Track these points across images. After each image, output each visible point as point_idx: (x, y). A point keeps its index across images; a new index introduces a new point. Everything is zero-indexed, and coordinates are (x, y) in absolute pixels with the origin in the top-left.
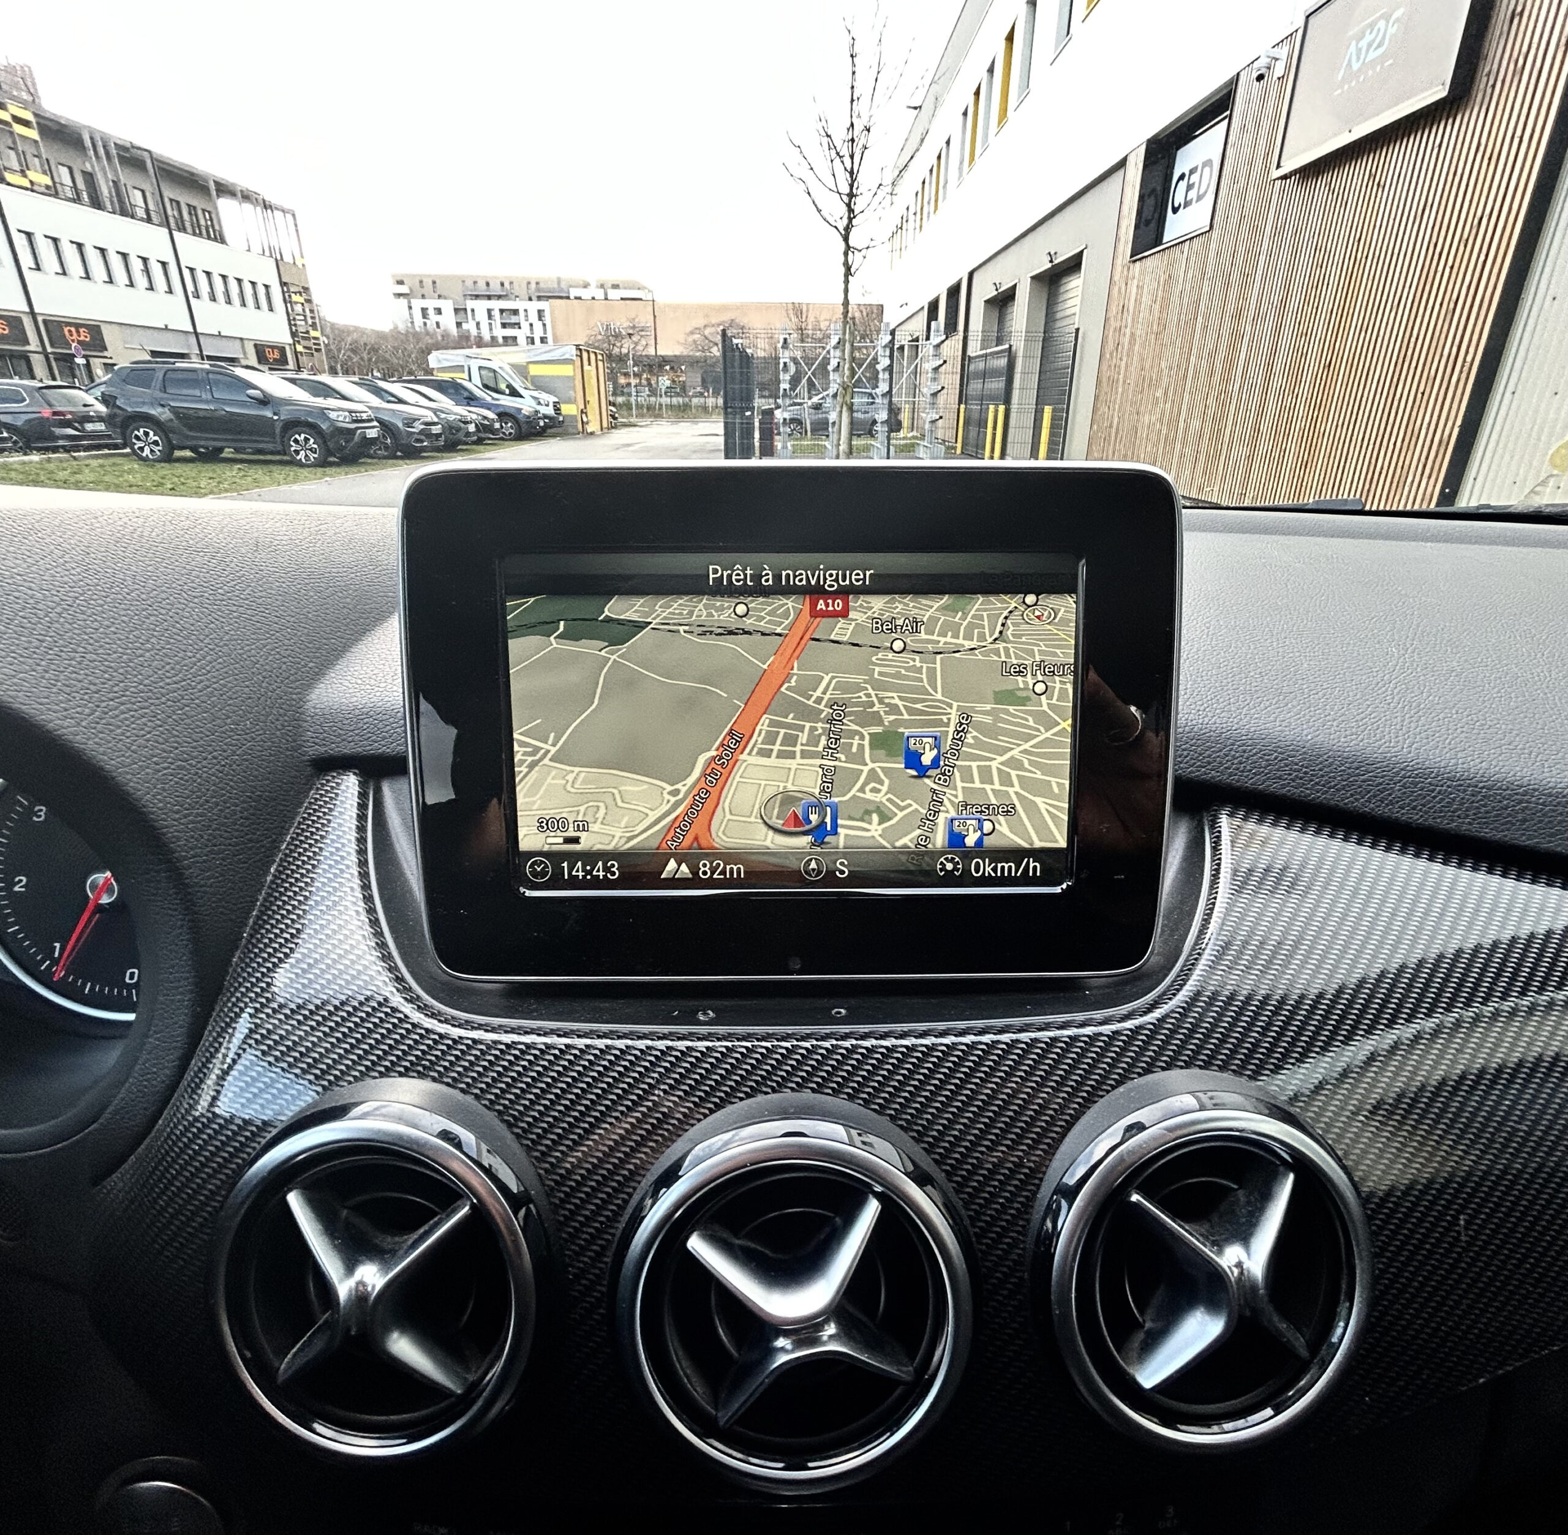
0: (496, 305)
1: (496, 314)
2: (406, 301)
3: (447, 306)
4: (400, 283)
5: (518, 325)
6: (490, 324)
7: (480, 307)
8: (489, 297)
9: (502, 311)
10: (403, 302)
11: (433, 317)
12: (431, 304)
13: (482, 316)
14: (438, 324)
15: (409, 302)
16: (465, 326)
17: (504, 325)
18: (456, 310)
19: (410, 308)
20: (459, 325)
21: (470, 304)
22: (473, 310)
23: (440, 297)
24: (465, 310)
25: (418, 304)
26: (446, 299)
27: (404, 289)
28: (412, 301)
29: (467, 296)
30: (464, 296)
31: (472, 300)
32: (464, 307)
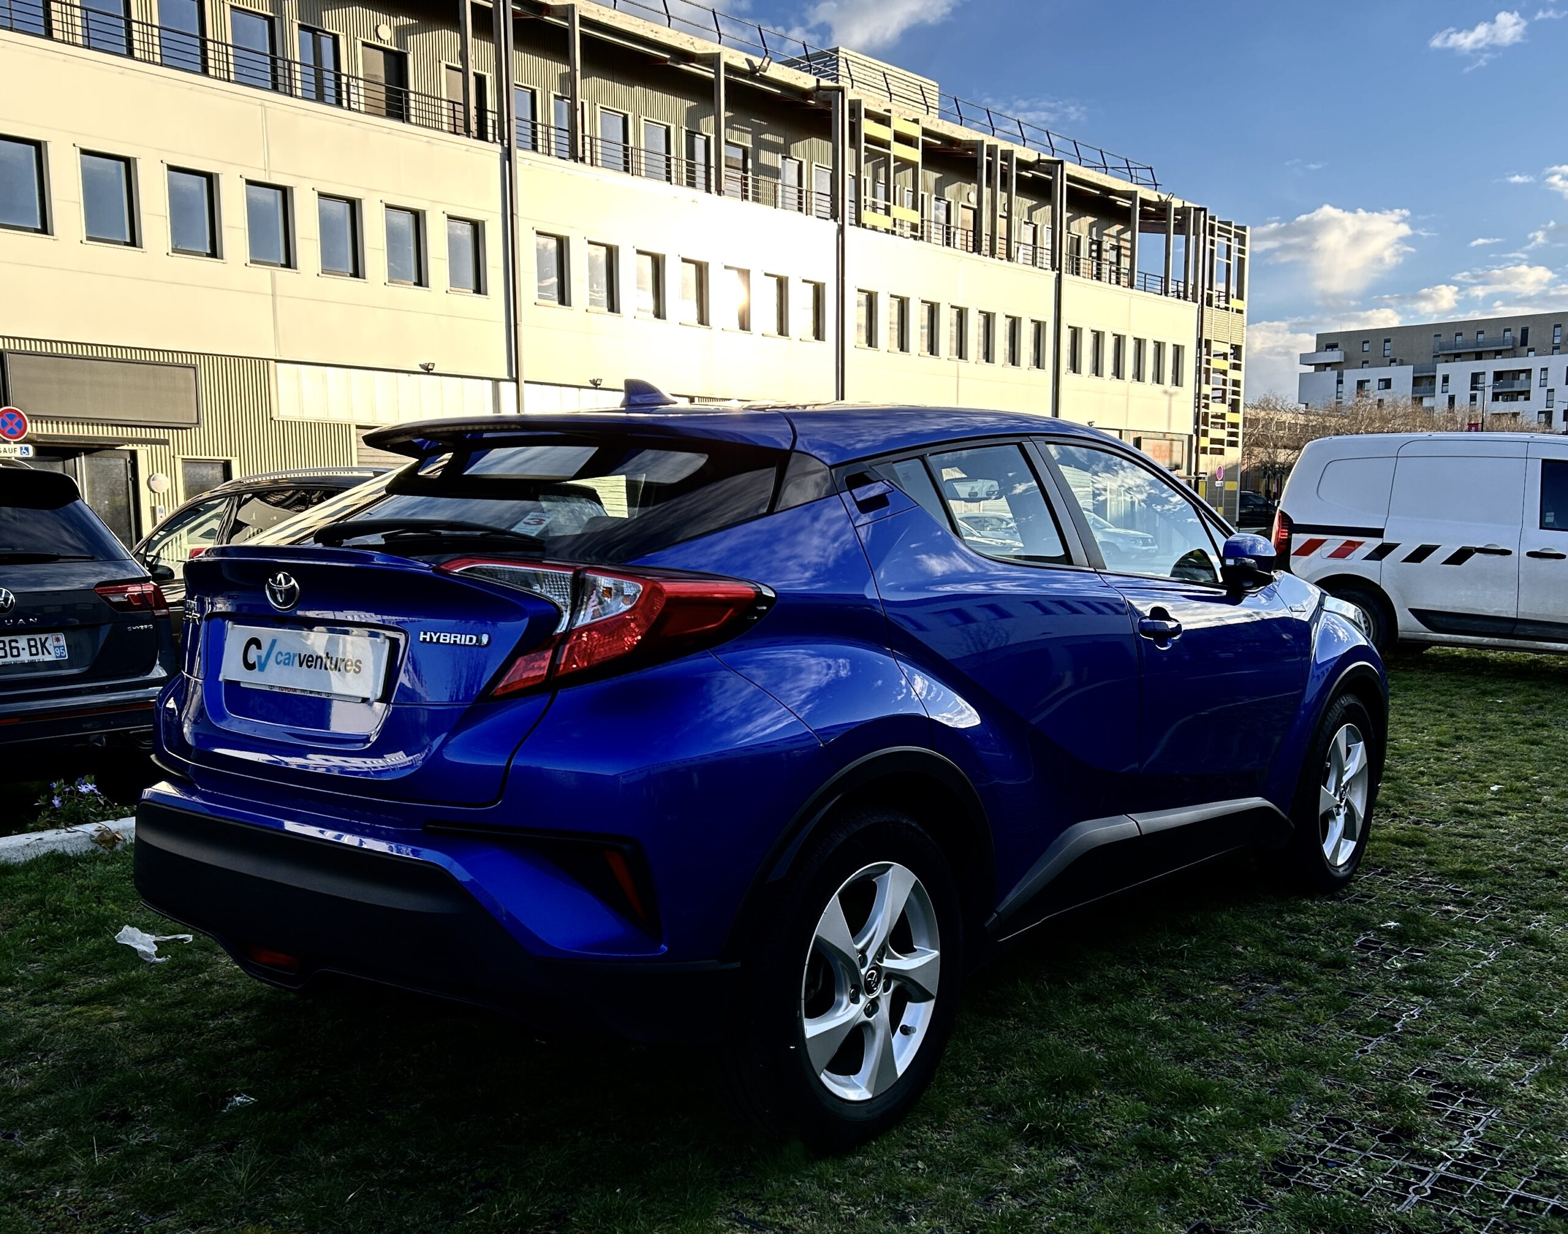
0: (1490, 366)
1: (1489, 379)
2: (1335, 372)
3: (1403, 375)
4: (1332, 347)
5: (1526, 395)
6: (1473, 398)
7: (1460, 372)
8: (1479, 356)
9: (1498, 375)
10: (1332, 375)
12: (1373, 375)
13: (1460, 386)
14: (1380, 402)
15: (1340, 375)
16: (1426, 402)
17: (1495, 397)
18: (1416, 381)
19: (1340, 382)
20: (1417, 402)
21: (1442, 369)
22: (1446, 379)
23: (1391, 363)
24: (1434, 377)
25: (1351, 376)
26: (1402, 363)
27: (1335, 356)
28: (1345, 372)
29: (1438, 356)
30: (1434, 357)
31: (1447, 362)
32: (1432, 374)
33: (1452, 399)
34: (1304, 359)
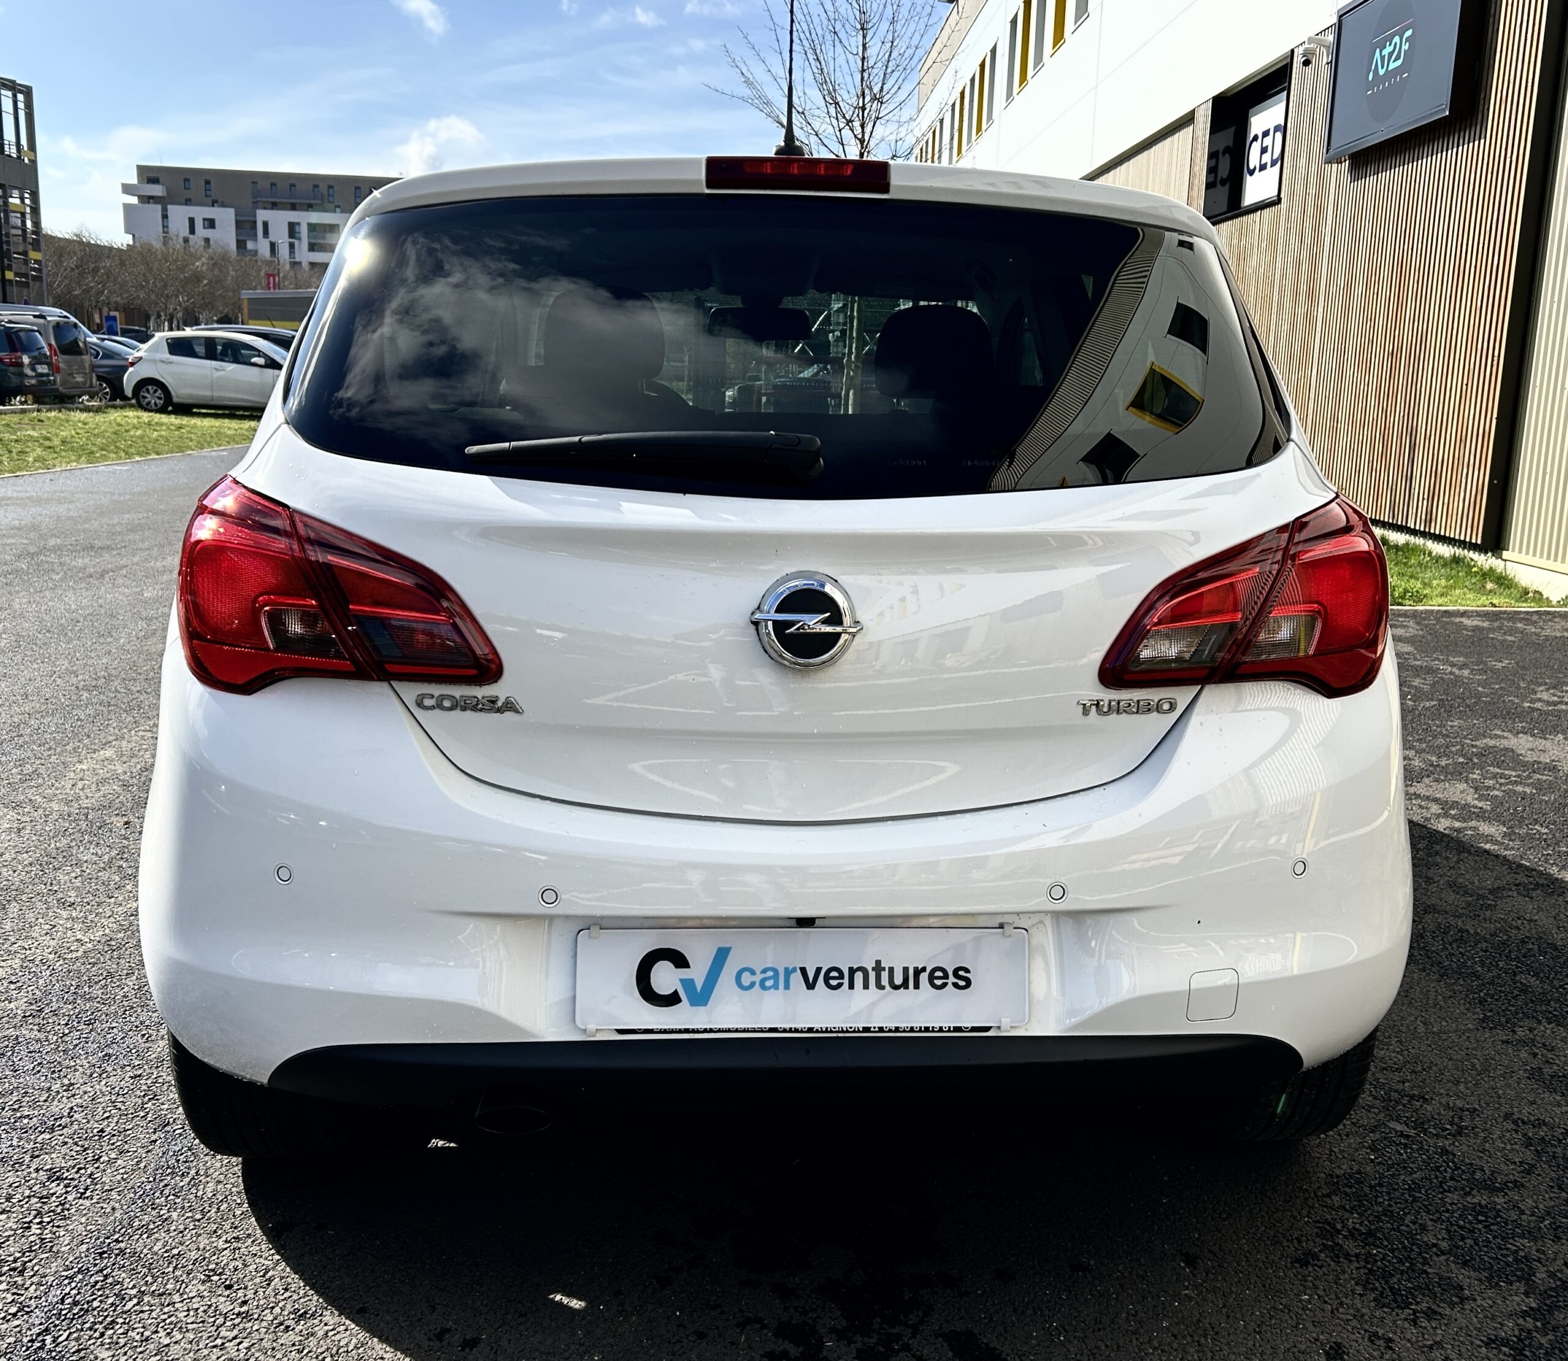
0: (304, 218)
1: (304, 231)
2: (159, 207)
3: (226, 217)
4: (153, 181)
6: (292, 246)
7: (278, 220)
8: (293, 207)
9: (312, 227)
10: (156, 209)
11: (201, 231)
12: (200, 213)
13: (280, 235)
14: (207, 240)
15: (165, 210)
16: (250, 245)
17: (311, 247)
18: (239, 224)
19: (165, 217)
20: (241, 244)
21: (262, 215)
22: (266, 225)
23: (213, 203)
24: (255, 222)
25: (179, 212)
26: (223, 205)
27: (157, 190)
28: (169, 207)
29: (256, 202)
30: (253, 202)
31: (265, 208)
32: (253, 219)
33: (273, 246)
34: (127, 189)
